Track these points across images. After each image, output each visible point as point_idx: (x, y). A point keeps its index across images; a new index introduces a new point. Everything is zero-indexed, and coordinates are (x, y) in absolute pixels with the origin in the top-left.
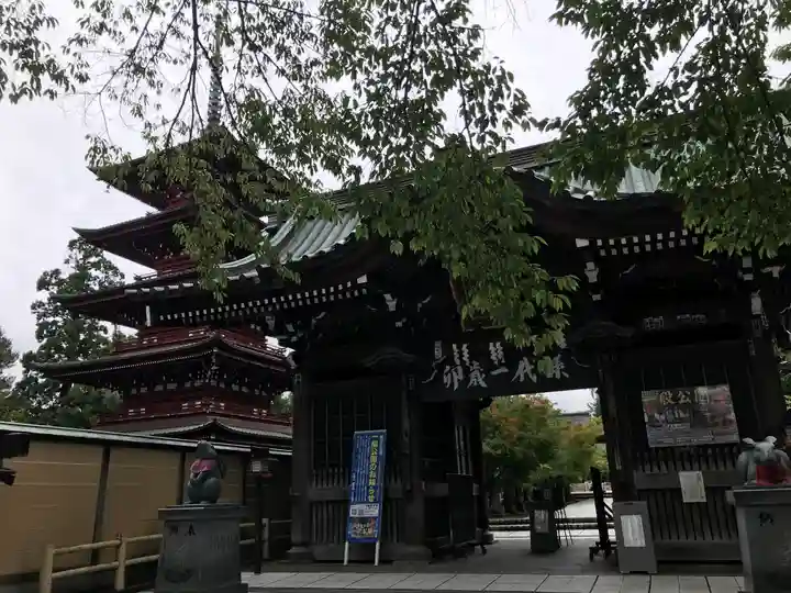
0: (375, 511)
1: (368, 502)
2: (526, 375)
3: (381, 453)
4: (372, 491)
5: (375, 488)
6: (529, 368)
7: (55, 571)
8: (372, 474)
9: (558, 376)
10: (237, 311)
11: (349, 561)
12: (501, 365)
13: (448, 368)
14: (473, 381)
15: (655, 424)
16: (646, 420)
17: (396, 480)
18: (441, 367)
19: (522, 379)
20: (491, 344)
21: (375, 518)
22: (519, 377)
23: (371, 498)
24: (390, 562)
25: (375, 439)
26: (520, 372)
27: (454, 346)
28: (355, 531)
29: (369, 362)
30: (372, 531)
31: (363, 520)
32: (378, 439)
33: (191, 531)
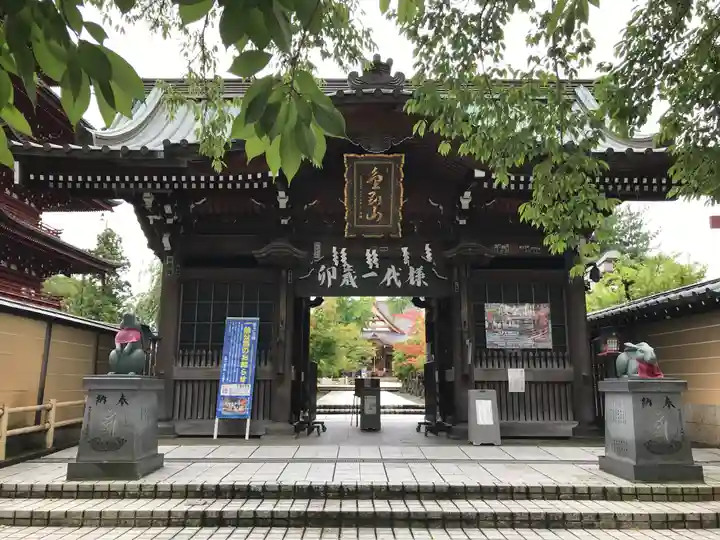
0: (246, 391)
1: (239, 382)
2: (392, 280)
3: (254, 338)
4: (243, 372)
5: (247, 369)
6: (396, 275)
7: (9, 429)
8: (244, 357)
9: (419, 284)
10: (110, 183)
11: (218, 436)
12: (374, 269)
13: (323, 267)
14: (345, 281)
15: (493, 329)
16: (487, 326)
17: (266, 364)
18: (317, 266)
19: (389, 284)
20: (368, 251)
21: (247, 397)
22: (386, 282)
23: (243, 379)
24: (259, 437)
25: (248, 326)
26: (388, 278)
27: (334, 248)
28: (227, 409)
29: (261, 253)
30: (243, 409)
31: (234, 399)
32: (251, 326)
33: (123, 400)
